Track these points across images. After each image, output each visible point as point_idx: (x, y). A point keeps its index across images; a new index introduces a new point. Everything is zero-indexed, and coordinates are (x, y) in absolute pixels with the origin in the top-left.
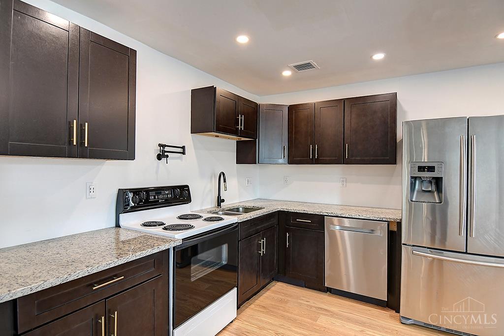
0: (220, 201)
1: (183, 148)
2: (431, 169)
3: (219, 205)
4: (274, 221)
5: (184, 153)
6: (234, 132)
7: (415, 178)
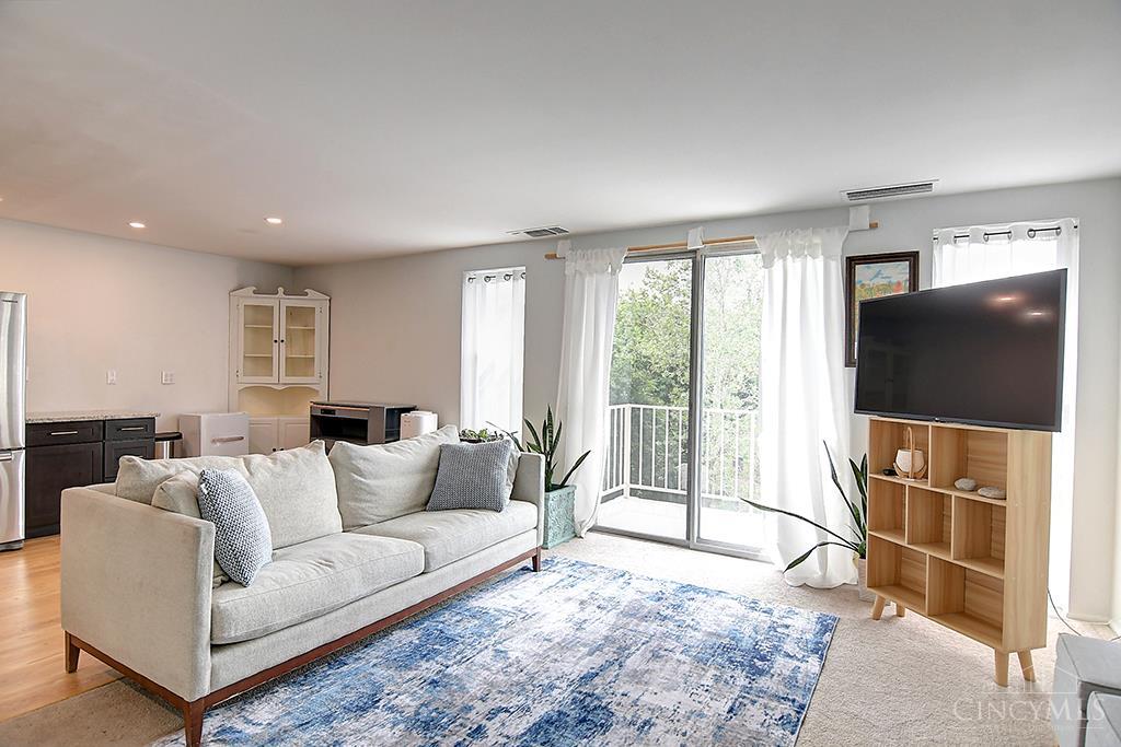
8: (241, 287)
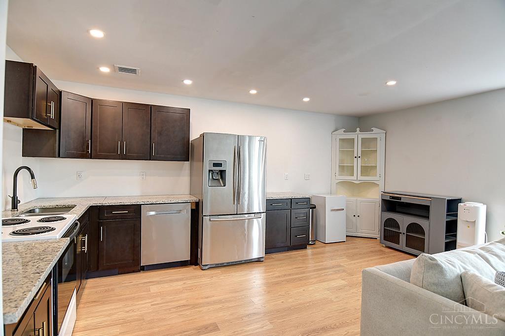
2: (220, 165)
3: (15, 207)
8: (336, 130)
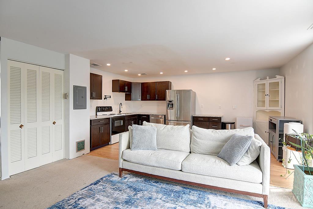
0: (120, 111)
1: (110, 96)
2: (171, 102)
3: (120, 113)
4: (137, 117)
5: (110, 98)
6: (124, 92)
7: (169, 104)
8: (257, 79)
